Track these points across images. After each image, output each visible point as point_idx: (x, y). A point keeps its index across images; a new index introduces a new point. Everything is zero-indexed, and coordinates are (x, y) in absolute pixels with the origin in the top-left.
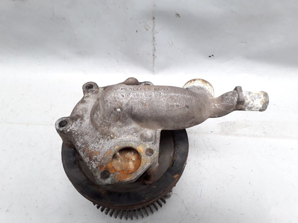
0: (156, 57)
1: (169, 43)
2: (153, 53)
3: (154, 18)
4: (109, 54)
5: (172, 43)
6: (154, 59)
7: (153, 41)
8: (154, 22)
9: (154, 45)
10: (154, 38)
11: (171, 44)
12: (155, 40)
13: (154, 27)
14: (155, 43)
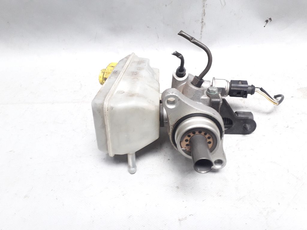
0: (205, 24)
1: (221, 3)
2: (202, 19)
4: (148, 27)
6: (202, 27)
9: (204, 6)
14: (205, 4)
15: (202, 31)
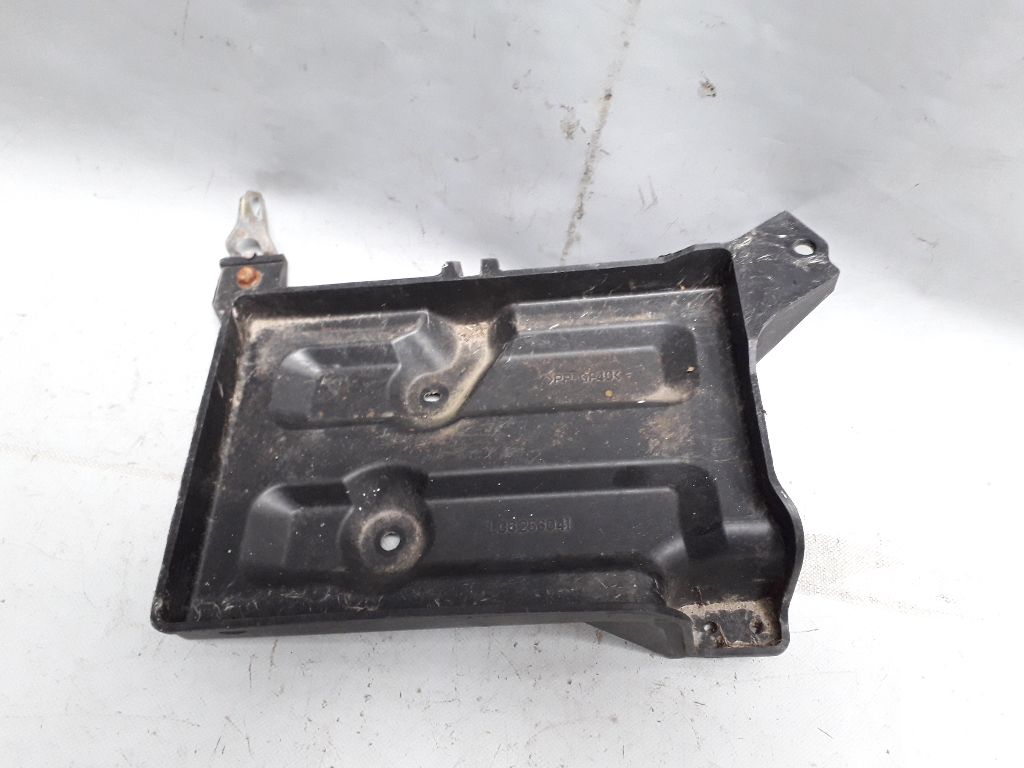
0: (578, 239)
1: (642, 198)
2: (572, 225)
3: (609, 96)
4: (391, 198)
5: (655, 200)
6: (569, 244)
7: (583, 180)
8: (604, 112)
9: (581, 195)
11: (649, 200)
12: (589, 178)
13: (598, 131)
15: (565, 254)
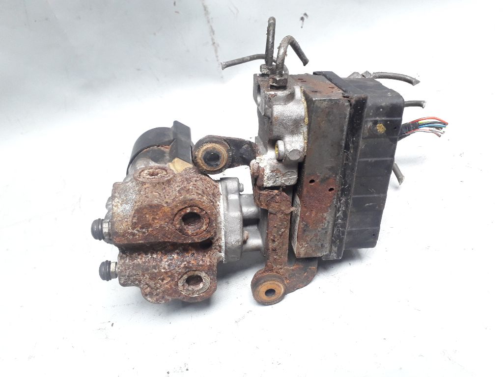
10: (205, 8)
14: (210, 17)
